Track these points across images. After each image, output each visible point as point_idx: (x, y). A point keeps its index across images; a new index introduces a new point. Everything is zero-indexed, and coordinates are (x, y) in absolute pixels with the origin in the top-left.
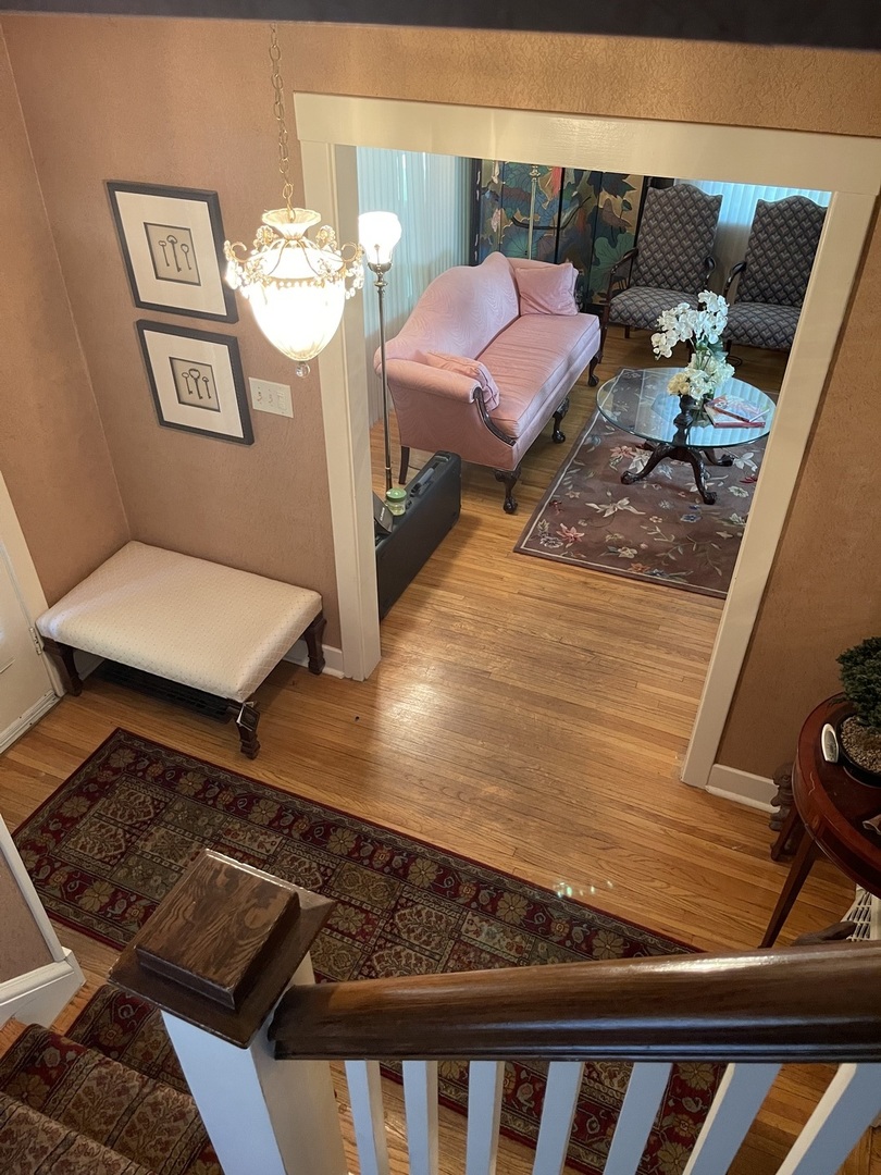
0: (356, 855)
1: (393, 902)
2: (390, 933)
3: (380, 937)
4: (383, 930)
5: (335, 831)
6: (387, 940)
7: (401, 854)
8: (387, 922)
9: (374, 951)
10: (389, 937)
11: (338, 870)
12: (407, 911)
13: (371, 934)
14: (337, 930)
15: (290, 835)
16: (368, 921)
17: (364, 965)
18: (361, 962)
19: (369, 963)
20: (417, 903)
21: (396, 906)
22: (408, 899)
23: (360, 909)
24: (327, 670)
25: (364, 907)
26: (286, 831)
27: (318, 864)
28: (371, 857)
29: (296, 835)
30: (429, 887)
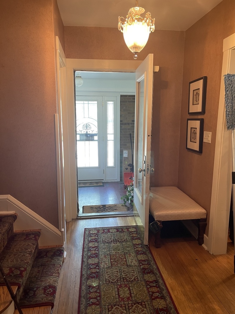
0: (148, 283)
1: (140, 301)
2: (128, 306)
3: (125, 304)
4: (128, 304)
5: (152, 274)
6: (125, 307)
7: (160, 294)
8: (132, 304)
9: (118, 305)
10: (127, 307)
11: (139, 282)
12: (141, 307)
13: (124, 301)
14: (118, 292)
15: (140, 266)
16: (128, 298)
17: (111, 305)
18: (112, 304)
19: (113, 306)
20: (146, 308)
21: (140, 303)
22: (145, 305)
23: (130, 293)
24: (203, 245)
25: (132, 294)
26: (141, 264)
27: (137, 276)
28: (151, 287)
29: (142, 267)
30: (155, 308)
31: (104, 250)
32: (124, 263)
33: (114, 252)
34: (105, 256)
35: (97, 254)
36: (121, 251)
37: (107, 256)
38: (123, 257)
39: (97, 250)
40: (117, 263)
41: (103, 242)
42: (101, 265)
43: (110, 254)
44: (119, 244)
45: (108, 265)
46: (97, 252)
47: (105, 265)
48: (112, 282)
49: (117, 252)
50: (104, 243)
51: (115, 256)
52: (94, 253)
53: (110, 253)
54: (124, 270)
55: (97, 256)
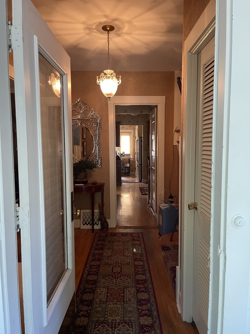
31: (131, 310)
32: (111, 291)
33: (118, 305)
34: (130, 300)
35: (140, 305)
36: (110, 306)
37: (128, 300)
38: (110, 297)
39: (140, 311)
40: (117, 291)
41: (132, 323)
42: (134, 291)
43: (124, 303)
44: (110, 317)
45: (127, 290)
46: (139, 307)
47: (130, 290)
48: (125, 276)
49: (115, 305)
50: (130, 321)
51: (118, 300)
52: (142, 305)
53: (123, 305)
54: (113, 284)
55: (140, 302)
